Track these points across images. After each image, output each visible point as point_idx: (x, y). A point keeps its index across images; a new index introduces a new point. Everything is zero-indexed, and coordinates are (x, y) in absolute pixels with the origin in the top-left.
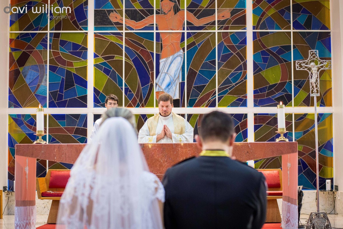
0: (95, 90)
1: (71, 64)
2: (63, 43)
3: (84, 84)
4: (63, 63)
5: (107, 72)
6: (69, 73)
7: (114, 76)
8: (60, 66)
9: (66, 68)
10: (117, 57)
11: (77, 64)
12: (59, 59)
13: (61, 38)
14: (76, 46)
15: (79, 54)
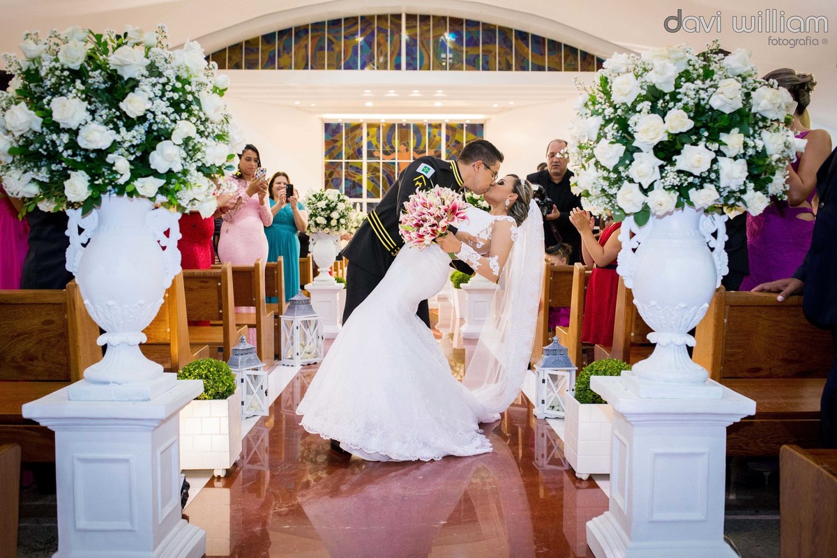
0: (368, 191)
1: (355, 177)
2: (351, 166)
3: (361, 187)
4: (351, 176)
5: (373, 181)
6: (354, 182)
7: (376, 183)
8: (349, 178)
9: (353, 179)
10: (377, 174)
11: (358, 177)
12: (349, 175)
13: (350, 164)
14: (357, 168)
15: (359, 172)
